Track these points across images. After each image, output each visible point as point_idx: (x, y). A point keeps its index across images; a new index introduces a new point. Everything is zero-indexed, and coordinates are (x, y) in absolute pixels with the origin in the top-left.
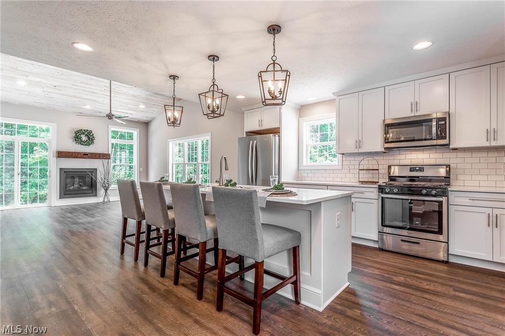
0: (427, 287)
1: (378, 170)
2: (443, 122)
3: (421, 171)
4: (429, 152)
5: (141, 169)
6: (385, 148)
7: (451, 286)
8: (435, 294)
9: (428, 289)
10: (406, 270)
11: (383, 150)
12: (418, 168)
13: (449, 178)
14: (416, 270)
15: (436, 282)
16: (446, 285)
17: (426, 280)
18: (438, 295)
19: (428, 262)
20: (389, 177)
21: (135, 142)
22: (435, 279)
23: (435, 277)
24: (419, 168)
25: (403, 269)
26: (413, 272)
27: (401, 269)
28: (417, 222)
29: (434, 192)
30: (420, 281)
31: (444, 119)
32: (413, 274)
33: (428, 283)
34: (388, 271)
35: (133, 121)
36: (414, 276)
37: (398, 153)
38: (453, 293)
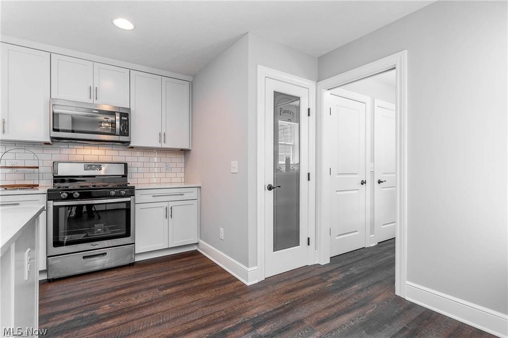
0: (139, 301)
1: (38, 168)
2: (126, 118)
4: (104, 148)
6: (52, 138)
7: (155, 287)
8: (150, 305)
9: (140, 304)
10: (104, 293)
11: (49, 140)
12: (94, 166)
13: (126, 176)
14: (113, 288)
15: (140, 291)
16: (151, 288)
17: (131, 293)
18: (153, 304)
19: (116, 271)
20: (54, 177)
22: (137, 288)
23: (136, 285)
24: (96, 166)
25: (99, 294)
26: (111, 291)
27: (97, 295)
28: (99, 230)
29: (113, 193)
30: (126, 298)
31: (126, 115)
32: (114, 294)
33: (136, 295)
34: (82, 307)
36: (118, 296)
37: (66, 146)
38: (161, 293)
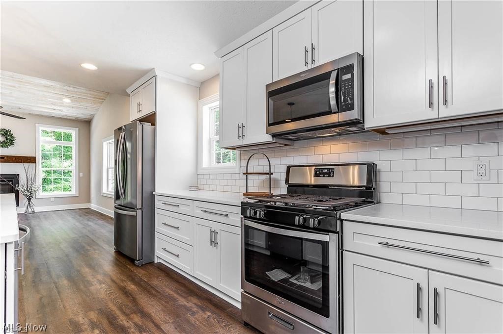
2: (349, 76)
3: (330, 176)
4: (347, 141)
5: (81, 175)
12: (325, 171)
20: (288, 185)
21: (73, 144)
24: (328, 169)
31: (349, 69)
35: (70, 120)
